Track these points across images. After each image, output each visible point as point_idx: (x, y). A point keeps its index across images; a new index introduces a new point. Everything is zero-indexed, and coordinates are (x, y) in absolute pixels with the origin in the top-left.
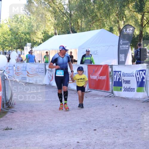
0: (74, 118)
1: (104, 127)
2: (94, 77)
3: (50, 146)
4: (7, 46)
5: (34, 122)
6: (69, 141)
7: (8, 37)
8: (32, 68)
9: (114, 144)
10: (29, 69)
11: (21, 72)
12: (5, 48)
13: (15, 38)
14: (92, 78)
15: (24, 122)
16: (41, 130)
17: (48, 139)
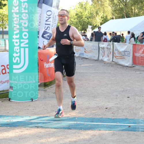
0: (114, 87)
1: (137, 95)
2: (138, 55)
3: (87, 108)
5: (80, 89)
6: (104, 105)
7: (75, 21)
8: (89, 46)
9: (141, 109)
10: (86, 46)
11: (80, 49)
13: (80, 22)
14: (136, 55)
16: (83, 95)
17: (88, 102)
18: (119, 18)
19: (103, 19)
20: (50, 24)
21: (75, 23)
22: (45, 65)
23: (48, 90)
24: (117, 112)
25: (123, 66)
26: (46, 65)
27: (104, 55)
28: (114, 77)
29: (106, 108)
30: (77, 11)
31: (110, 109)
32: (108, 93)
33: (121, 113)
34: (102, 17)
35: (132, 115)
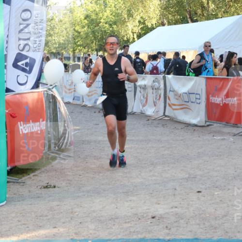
0: (169, 170)
1: (216, 187)
2: (217, 100)
3: (112, 218)
4: (80, 46)
5: (98, 177)
6: (147, 210)
7: (83, 30)
9: (226, 216)
11: (95, 90)
12: (76, 50)
13: (93, 32)
14: (213, 102)
15: (80, 175)
16: (104, 190)
17: (113, 205)
18: (176, 22)
19: (142, 26)
20: (29, 40)
21: (84, 36)
23: (29, 182)
24: (176, 224)
25: (188, 125)
28: (168, 148)
29: (153, 218)
30: (87, 10)
31: (161, 217)
32: (155, 184)
33: (184, 228)
34: (139, 22)
35: (207, 231)
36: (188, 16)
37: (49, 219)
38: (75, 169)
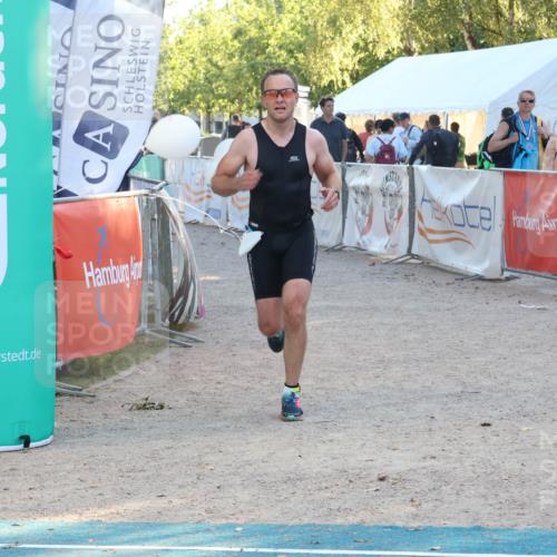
0: (418, 375)
1: (525, 416)
2: (530, 222)
3: (289, 479)
4: (223, 97)
5: (258, 387)
6: (368, 463)
12: (213, 105)
13: (253, 68)
14: (519, 226)
15: (219, 383)
17: (292, 450)
18: (440, 48)
19: (362, 55)
20: (115, 83)
21: (232, 75)
22: (87, 275)
23: (103, 395)
24: (433, 495)
25: (462, 277)
26: (92, 274)
27: (370, 222)
28: (418, 327)
29: (382, 479)
30: (238, 18)
31: (401, 480)
32: (388, 405)
33: (451, 503)
34: (356, 46)
35: (502, 512)
36: (466, 35)
37: (148, 478)
38: (209, 368)
